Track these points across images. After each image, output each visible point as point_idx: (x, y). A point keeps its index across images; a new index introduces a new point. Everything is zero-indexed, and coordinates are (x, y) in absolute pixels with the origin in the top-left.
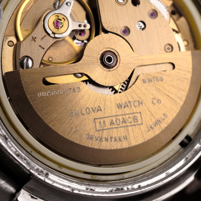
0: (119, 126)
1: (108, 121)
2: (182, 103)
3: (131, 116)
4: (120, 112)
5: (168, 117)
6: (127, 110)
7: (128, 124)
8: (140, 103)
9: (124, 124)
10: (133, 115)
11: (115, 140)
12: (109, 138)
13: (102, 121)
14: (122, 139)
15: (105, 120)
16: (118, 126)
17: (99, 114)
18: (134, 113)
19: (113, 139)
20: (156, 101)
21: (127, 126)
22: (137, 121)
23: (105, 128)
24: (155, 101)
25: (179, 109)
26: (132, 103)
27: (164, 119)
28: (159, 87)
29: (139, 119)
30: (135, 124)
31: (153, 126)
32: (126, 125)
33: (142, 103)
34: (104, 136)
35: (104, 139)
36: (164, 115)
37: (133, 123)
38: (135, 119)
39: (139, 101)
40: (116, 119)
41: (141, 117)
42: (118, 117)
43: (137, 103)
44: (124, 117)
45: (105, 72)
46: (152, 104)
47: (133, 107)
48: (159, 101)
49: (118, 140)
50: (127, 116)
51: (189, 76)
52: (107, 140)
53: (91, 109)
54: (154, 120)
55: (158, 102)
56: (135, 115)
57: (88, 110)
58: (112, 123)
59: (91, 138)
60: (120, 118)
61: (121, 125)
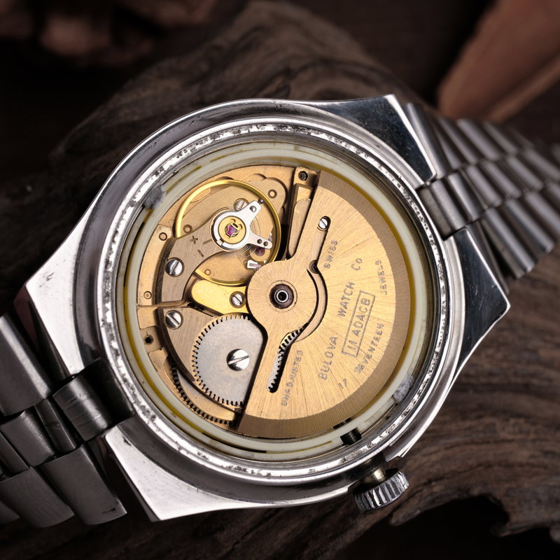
0: (364, 325)
1: (352, 337)
2: (374, 233)
3: (358, 306)
4: (348, 316)
5: (381, 260)
6: (351, 306)
7: (367, 313)
8: (350, 285)
9: (365, 319)
10: (359, 302)
11: (377, 339)
12: (373, 346)
13: (348, 343)
14: (379, 330)
15: (349, 338)
16: (363, 328)
17: (340, 342)
18: (358, 300)
19: (375, 342)
20: (356, 264)
21: (369, 316)
22: (369, 301)
23: (358, 345)
24: (356, 266)
25: (379, 240)
26: (346, 296)
27: (382, 266)
28: (343, 252)
29: (368, 297)
30: (370, 305)
31: (383, 284)
32: (366, 317)
33: (351, 284)
34: (366, 351)
35: (370, 353)
36: (377, 263)
37: (369, 308)
38: (365, 302)
39: (347, 286)
40: (355, 325)
41: (366, 293)
42: (353, 322)
43: (348, 289)
44: (356, 314)
45: (295, 310)
46: (358, 271)
47: (349, 297)
48: (359, 261)
49: (378, 336)
50: (357, 310)
51: (346, 205)
52: (372, 350)
53: (329, 350)
54: (377, 280)
55: (359, 263)
56: (360, 299)
57: (328, 354)
58: (357, 333)
59: (362, 367)
60: (356, 319)
61: (364, 323)
